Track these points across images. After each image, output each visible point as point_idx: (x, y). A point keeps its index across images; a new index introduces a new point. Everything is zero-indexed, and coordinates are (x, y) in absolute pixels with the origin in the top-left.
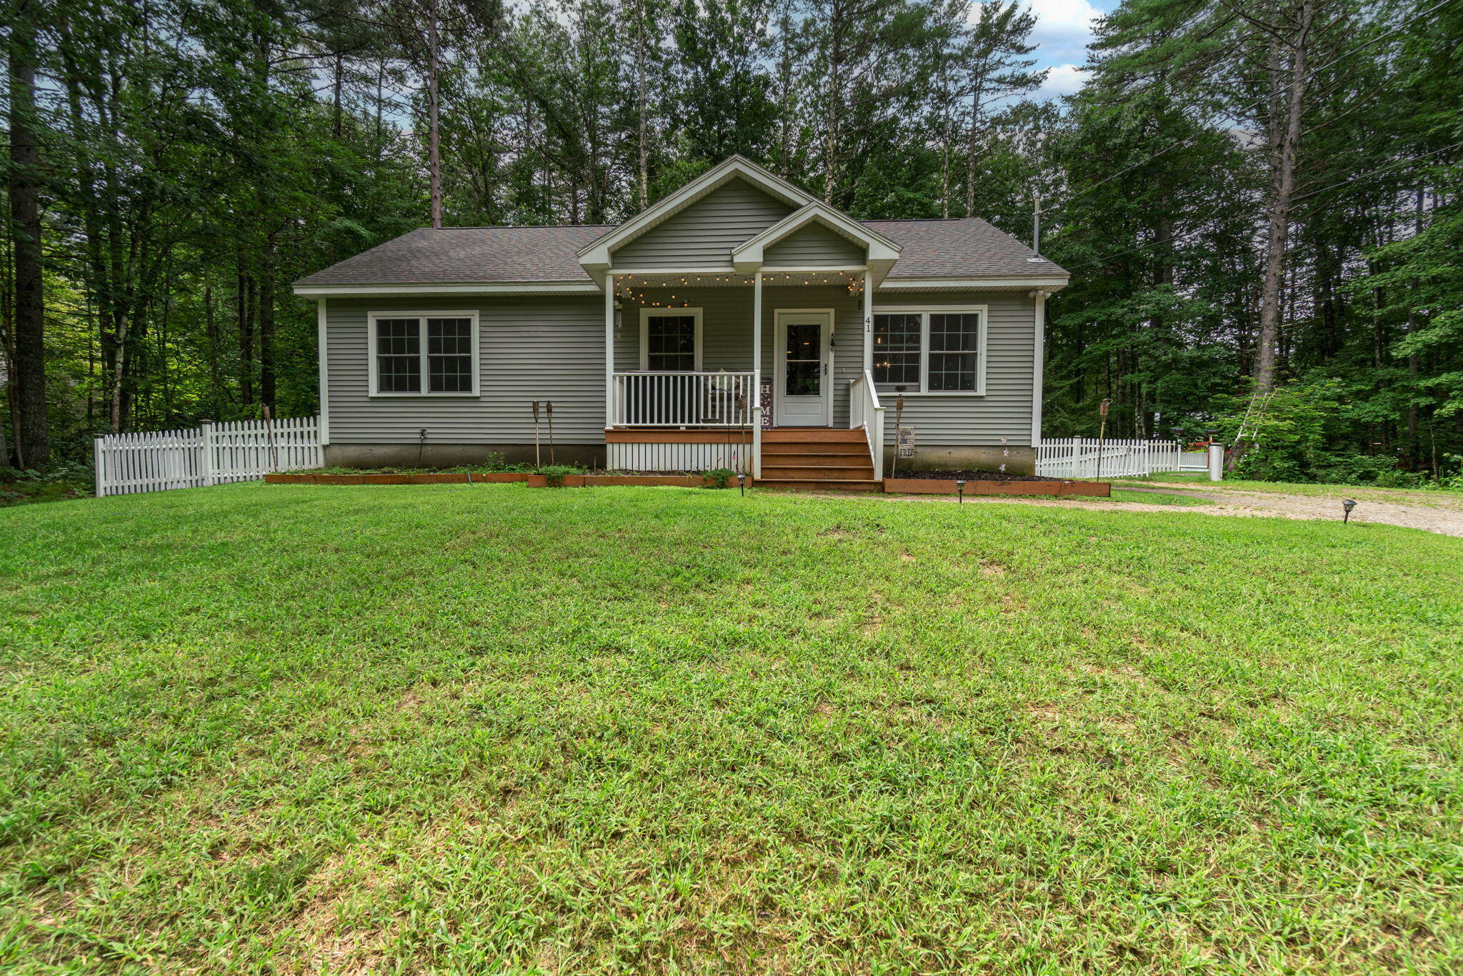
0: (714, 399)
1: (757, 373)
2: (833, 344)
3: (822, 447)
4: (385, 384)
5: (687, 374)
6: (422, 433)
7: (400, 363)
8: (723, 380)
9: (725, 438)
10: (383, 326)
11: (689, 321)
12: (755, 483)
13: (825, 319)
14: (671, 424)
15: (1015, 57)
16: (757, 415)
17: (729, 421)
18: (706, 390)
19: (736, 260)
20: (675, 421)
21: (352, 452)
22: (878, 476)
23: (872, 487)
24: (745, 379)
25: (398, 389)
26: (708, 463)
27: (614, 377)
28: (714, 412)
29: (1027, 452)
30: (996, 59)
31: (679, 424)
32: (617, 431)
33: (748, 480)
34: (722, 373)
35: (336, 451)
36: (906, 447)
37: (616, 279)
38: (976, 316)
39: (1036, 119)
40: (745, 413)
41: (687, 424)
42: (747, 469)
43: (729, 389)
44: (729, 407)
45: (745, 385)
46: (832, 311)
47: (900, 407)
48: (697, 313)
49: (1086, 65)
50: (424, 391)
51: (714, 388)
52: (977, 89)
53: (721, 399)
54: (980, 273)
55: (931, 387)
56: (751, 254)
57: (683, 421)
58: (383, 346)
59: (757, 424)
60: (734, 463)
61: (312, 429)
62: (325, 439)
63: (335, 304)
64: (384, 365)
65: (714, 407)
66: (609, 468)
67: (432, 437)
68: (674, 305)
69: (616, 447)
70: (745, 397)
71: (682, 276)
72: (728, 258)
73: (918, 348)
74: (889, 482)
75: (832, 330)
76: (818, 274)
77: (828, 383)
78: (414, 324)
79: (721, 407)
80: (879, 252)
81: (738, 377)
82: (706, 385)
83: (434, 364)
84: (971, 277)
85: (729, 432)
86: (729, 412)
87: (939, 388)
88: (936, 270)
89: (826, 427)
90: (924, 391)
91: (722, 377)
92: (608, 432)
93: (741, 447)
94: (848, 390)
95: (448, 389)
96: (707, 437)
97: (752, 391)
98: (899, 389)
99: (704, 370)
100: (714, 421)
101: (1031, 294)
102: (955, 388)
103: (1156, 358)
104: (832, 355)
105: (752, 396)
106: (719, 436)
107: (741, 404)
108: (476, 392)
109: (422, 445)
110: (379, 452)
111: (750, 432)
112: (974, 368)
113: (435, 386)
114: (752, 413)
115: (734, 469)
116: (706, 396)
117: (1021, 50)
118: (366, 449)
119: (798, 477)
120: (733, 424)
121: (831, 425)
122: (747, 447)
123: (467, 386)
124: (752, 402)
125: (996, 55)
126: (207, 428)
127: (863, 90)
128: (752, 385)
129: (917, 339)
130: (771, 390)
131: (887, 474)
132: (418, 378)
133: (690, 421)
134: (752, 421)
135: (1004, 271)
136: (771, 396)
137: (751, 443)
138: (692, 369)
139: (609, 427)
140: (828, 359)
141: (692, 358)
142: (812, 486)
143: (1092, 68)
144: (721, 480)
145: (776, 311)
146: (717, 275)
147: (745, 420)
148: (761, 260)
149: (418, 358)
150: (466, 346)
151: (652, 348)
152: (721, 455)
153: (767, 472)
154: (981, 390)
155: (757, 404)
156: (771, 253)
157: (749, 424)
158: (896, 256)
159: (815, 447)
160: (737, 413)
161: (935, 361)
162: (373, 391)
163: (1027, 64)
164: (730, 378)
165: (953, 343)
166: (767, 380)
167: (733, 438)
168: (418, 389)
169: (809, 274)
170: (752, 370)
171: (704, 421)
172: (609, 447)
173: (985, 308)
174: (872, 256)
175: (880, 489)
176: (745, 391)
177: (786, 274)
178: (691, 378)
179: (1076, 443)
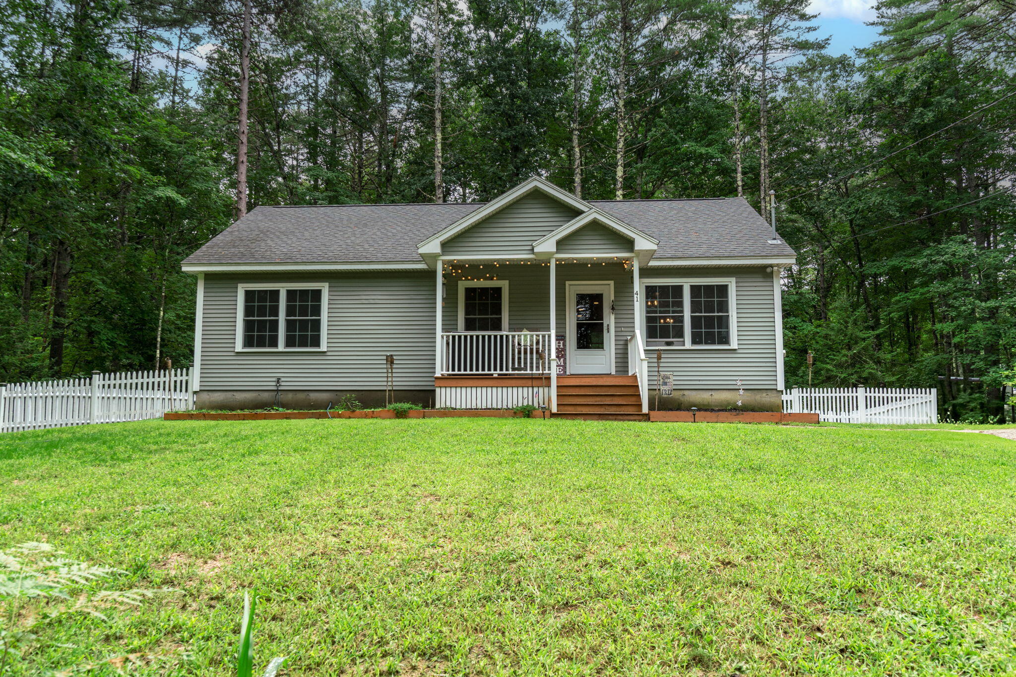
0: (519, 353)
1: (553, 333)
2: (613, 309)
3: (604, 389)
4: (249, 341)
5: (498, 333)
6: (278, 382)
7: (262, 325)
8: (526, 337)
9: (529, 382)
10: (249, 295)
11: (498, 290)
12: (553, 415)
13: (607, 289)
14: (486, 372)
15: (798, 23)
16: (554, 365)
17: (532, 369)
18: (513, 346)
19: (536, 250)
20: (489, 369)
21: (218, 397)
22: (645, 409)
23: (641, 418)
24: (544, 336)
25: (260, 345)
26: (515, 402)
27: (442, 337)
28: (519, 363)
29: (774, 394)
30: (781, 23)
31: (492, 372)
32: (443, 378)
33: (547, 413)
34: (525, 332)
35: (205, 397)
36: (666, 388)
37: (444, 263)
38: (726, 286)
39: (833, 68)
40: (544, 363)
41: (498, 372)
42: (546, 405)
43: (532, 345)
44: (532, 359)
45: (544, 341)
46: (612, 283)
47: (659, 358)
48: (504, 285)
49: (876, 20)
50: (281, 347)
51: (519, 344)
52: (765, 49)
53: (525, 353)
54: (726, 254)
55: (694, 342)
56: (547, 246)
57: (495, 369)
58: (248, 311)
59: (554, 372)
60: (536, 400)
61: (184, 378)
62: (195, 385)
63: (210, 277)
64: (249, 326)
65: (519, 358)
66: (438, 406)
67: (285, 386)
68: (486, 279)
69: (443, 390)
70: (544, 351)
71: (495, 260)
72: (529, 248)
73: (682, 312)
74: (652, 413)
75: (612, 298)
76: (598, 259)
77: (610, 339)
78: (276, 293)
79: (525, 359)
80: (642, 244)
81: (538, 336)
82: (513, 341)
83: (290, 325)
84: (719, 258)
85: (532, 378)
86: (532, 363)
87: (700, 343)
88: (693, 251)
89: (610, 374)
90: (688, 345)
91: (525, 336)
92: (437, 378)
93: (541, 389)
94: (627, 345)
95: (300, 346)
96: (513, 382)
97: (549, 345)
98: (668, 344)
99: (510, 330)
100: (519, 369)
101: (769, 270)
102: (713, 343)
103: (957, 308)
104: (613, 317)
105: (549, 350)
106: (524, 381)
107: (540, 356)
108: (324, 347)
109: (277, 391)
110: (240, 397)
111: (549, 378)
112: (727, 327)
113: (290, 342)
114: (549, 363)
115: (536, 405)
116: (513, 350)
117: (803, 17)
118: (229, 394)
119: (585, 410)
120: (534, 372)
121: (613, 373)
122: (546, 389)
123: (316, 342)
124: (549, 354)
125: (779, 21)
126: (96, 377)
127: (654, 46)
128: (549, 341)
129: (680, 304)
130: (564, 345)
131: (651, 407)
132: (276, 337)
133: (501, 369)
134: (549, 369)
135: (747, 252)
136: (564, 350)
137: (549, 386)
138: (500, 330)
139: (438, 375)
140: (610, 320)
141: (500, 320)
142: (596, 417)
143: (882, 24)
144: (527, 413)
145: (567, 283)
146: (521, 260)
147: (544, 369)
148: (555, 250)
149: (277, 321)
150: (317, 311)
151: (468, 312)
152: (525, 395)
153: (562, 408)
154: (734, 344)
155: (553, 355)
156: (562, 244)
157: (547, 372)
158: (655, 247)
159: (598, 389)
160: (538, 363)
161: (695, 322)
162: (239, 347)
163: (810, 29)
164: (532, 336)
165: (710, 308)
166: (561, 337)
167: (535, 382)
168: (276, 346)
169: (592, 259)
170: (548, 329)
171: (513, 369)
172: (438, 390)
173: (733, 280)
174: (637, 247)
175: (647, 418)
176: (544, 346)
177: (574, 259)
178: (501, 337)
179: (861, 392)
